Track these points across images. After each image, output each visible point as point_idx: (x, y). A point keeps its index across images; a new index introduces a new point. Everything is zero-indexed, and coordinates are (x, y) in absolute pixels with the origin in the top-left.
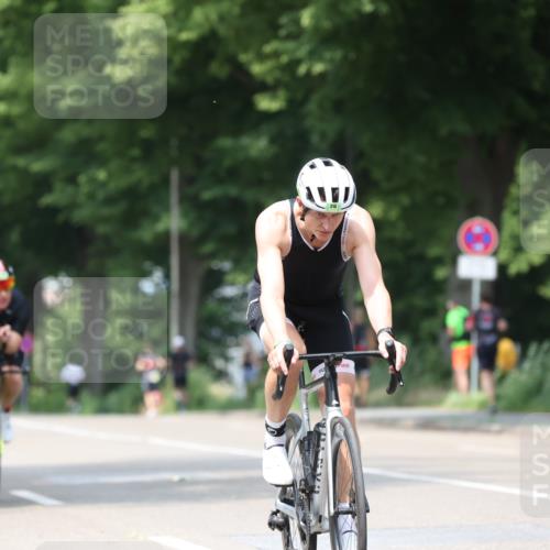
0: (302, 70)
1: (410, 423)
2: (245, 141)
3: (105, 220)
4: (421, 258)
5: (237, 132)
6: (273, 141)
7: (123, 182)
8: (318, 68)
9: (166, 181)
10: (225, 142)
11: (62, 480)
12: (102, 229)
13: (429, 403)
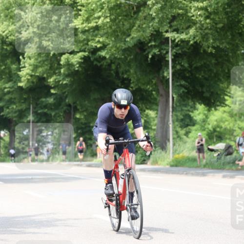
0: (61, 83)
1: (85, 165)
2: (48, 99)
3: (15, 117)
4: (90, 126)
5: (46, 97)
6: (54, 99)
7: (20, 108)
8: (65, 82)
9: (29, 108)
10: (44, 100)
11: (4, 178)
12: (14, 119)
13: (90, 161)
